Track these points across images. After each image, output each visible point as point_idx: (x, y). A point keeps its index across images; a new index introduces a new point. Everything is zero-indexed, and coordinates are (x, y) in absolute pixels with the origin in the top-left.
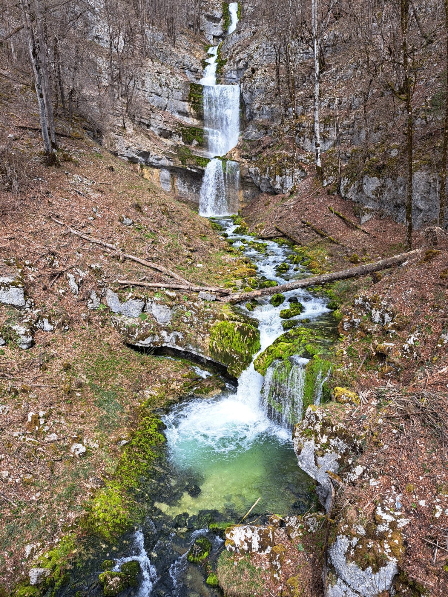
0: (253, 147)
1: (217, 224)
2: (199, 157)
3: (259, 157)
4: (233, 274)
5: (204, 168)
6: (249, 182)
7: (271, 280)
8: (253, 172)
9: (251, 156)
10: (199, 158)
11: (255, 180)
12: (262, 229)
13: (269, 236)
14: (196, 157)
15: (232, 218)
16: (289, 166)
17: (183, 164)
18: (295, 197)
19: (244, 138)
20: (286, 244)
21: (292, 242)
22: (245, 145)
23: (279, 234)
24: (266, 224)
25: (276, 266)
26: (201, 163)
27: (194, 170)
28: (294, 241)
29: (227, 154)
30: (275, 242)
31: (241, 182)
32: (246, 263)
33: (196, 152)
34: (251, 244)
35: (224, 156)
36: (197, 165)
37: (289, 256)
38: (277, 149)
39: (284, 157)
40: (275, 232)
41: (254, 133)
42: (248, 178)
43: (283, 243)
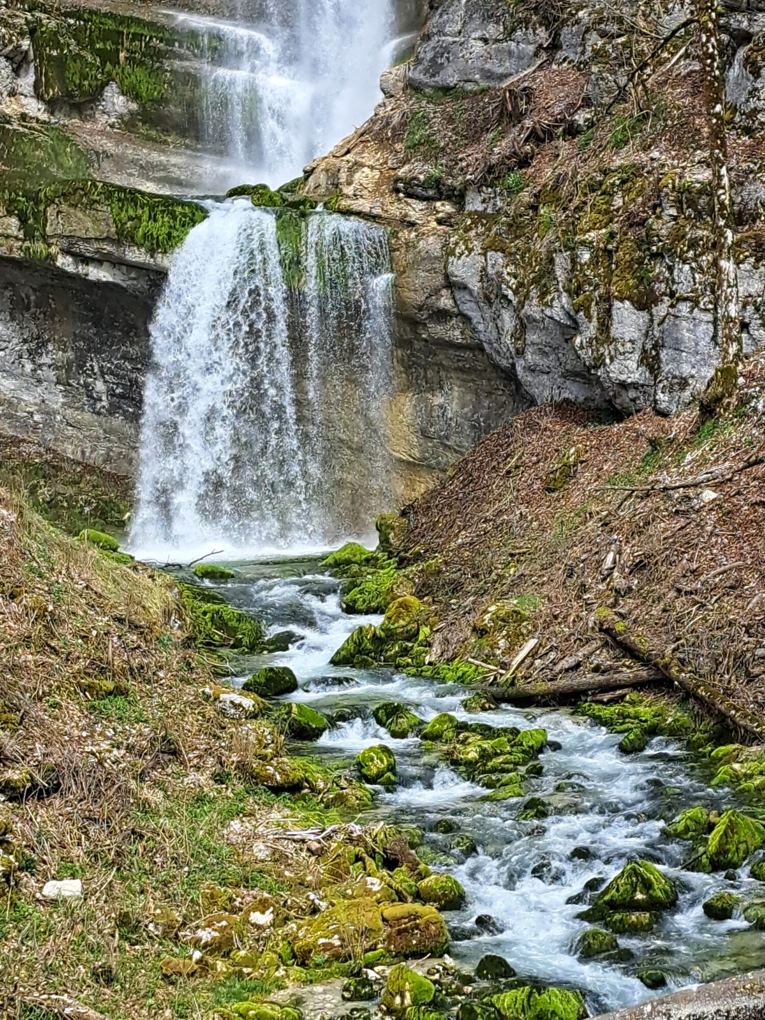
0: (473, 134)
1: (230, 610)
2: (134, 192)
3: (511, 191)
4: (290, 939)
5: (162, 260)
6: (451, 345)
7: (538, 985)
8: (475, 285)
9: (457, 182)
10: (132, 196)
11: (484, 329)
12: (515, 640)
13: (563, 683)
14: (111, 192)
15: (339, 566)
16: (693, 244)
17: (29, 235)
18: (732, 434)
19: (418, 75)
20: (675, 733)
21: (709, 723)
22: (425, 121)
23: (629, 671)
24: (544, 608)
25: (592, 885)
26: (146, 225)
27: (98, 274)
28: (722, 717)
29: (308, 173)
30: (598, 721)
31: (400, 342)
32: (390, 863)
33: (119, 162)
34: (435, 737)
35: (291, 188)
36: (118, 242)
37: (680, 820)
38: (619, 145)
39: (658, 191)
40: (603, 658)
41: (478, 47)
42: (442, 315)
43: (653, 731)
